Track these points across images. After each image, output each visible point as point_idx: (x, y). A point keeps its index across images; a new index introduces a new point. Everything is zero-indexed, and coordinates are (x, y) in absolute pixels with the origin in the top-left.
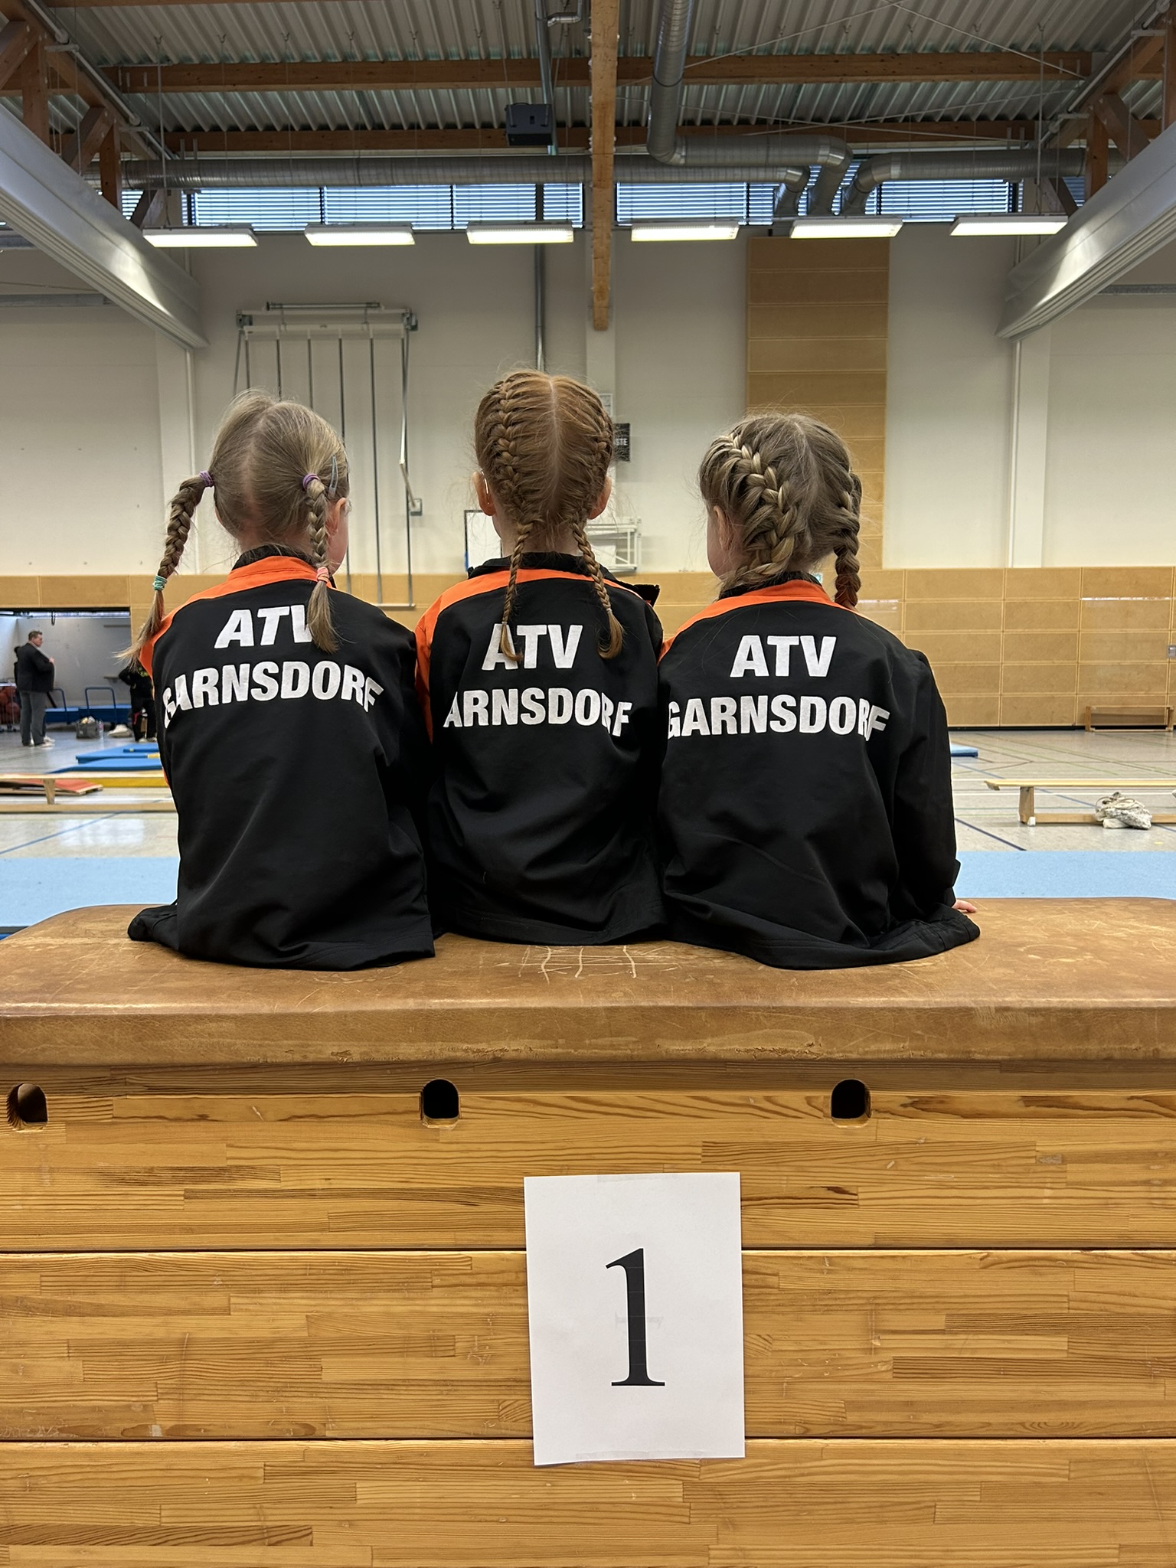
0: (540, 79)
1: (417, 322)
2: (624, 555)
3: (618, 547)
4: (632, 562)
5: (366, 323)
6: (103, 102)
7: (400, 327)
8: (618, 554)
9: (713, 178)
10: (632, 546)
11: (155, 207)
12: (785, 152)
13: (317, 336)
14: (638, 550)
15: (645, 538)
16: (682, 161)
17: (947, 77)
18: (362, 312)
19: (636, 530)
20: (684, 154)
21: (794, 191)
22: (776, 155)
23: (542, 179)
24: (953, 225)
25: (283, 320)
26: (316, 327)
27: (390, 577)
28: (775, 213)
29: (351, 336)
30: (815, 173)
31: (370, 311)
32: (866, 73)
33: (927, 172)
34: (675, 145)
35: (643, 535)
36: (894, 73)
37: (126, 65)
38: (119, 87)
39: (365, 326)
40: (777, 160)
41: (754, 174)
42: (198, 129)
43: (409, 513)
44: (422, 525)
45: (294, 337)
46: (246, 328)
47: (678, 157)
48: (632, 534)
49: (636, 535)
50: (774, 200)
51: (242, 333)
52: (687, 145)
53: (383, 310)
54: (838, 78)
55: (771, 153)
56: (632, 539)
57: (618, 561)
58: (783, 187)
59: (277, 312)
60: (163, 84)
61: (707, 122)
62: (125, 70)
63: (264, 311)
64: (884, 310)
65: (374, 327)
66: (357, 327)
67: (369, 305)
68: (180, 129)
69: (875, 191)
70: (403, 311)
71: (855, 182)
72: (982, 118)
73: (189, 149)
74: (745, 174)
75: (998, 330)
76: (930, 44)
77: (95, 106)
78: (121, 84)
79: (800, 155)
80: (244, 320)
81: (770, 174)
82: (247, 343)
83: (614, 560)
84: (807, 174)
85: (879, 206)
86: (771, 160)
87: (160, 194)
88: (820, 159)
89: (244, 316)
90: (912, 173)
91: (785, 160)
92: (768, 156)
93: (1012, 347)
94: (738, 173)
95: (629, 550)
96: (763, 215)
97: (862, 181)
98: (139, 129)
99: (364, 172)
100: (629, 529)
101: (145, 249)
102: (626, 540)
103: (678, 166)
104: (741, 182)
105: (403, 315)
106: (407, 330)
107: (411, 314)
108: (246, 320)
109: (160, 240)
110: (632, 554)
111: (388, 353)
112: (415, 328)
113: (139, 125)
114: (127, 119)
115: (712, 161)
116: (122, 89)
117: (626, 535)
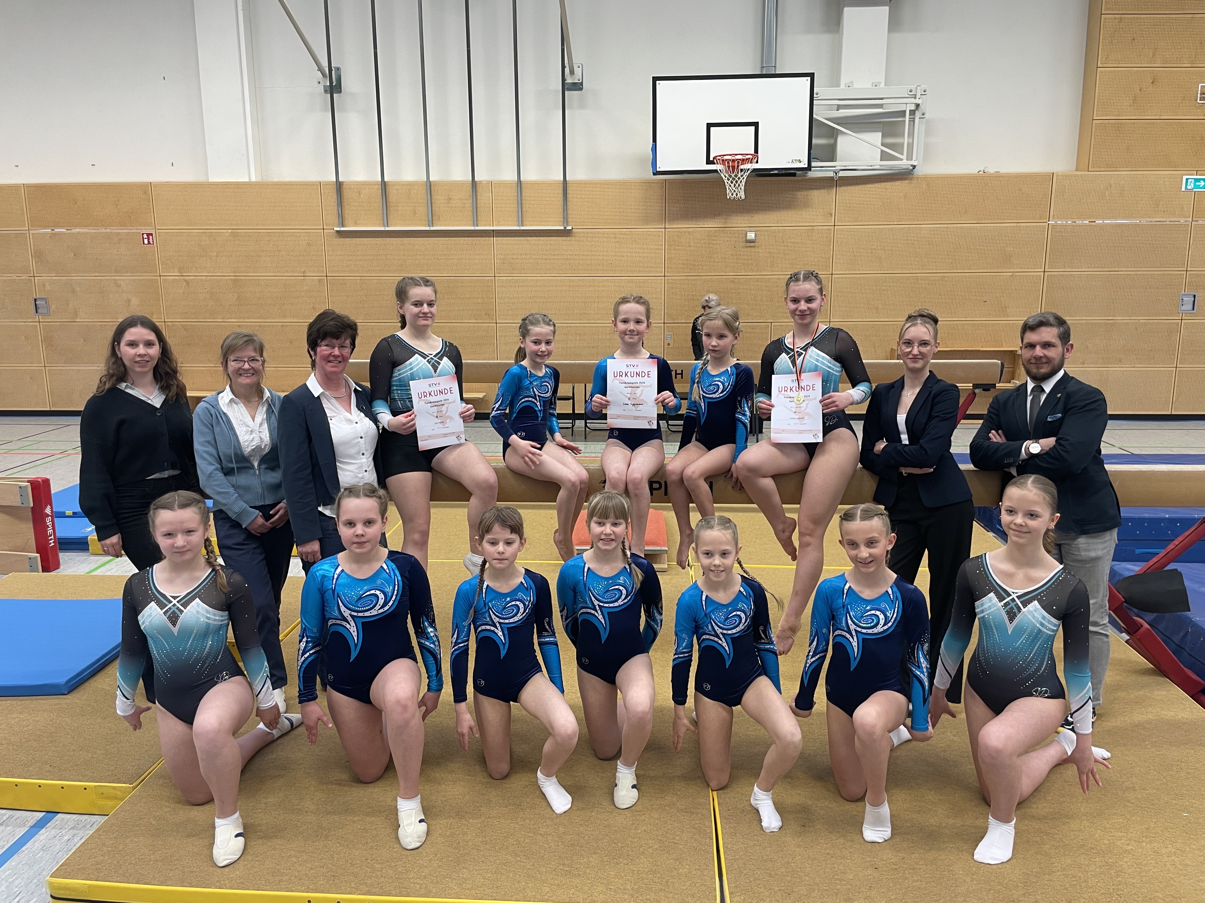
2: (896, 147)
3: (883, 136)
4: (910, 158)
8: (883, 145)
10: (911, 133)
14: (920, 138)
15: (930, 120)
19: (918, 104)
27: (536, 185)
35: (926, 116)
43: (565, 87)
44: (582, 105)
48: (912, 112)
49: (918, 114)
56: (912, 121)
57: (884, 156)
83: (878, 155)
95: (905, 139)
100: (908, 104)
102: (905, 121)
110: (911, 146)
117: (903, 113)
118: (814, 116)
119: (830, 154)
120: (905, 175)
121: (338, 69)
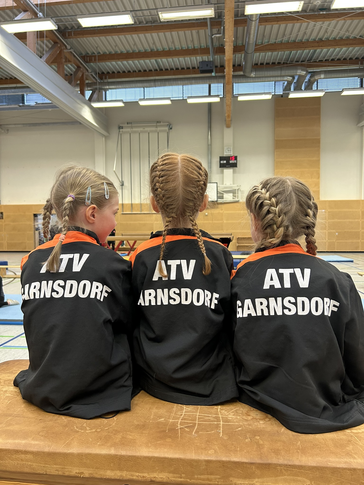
0: (210, 53)
1: (172, 127)
2: (235, 196)
3: (233, 194)
4: (238, 198)
5: (157, 128)
6: (81, 66)
7: (167, 128)
8: (233, 196)
9: (264, 80)
10: (238, 193)
11: (95, 96)
12: (287, 72)
13: (142, 132)
14: (240, 194)
15: (242, 191)
16: (254, 76)
17: (339, 47)
18: (155, 124)
19: (239, 189)
20: (254, 74)
21: (289, 83)
22: (283, 73)
23: (210, 83)
24: (342, 92)
25: (132, 127)
26: (141, 129)
28: (284, 90)
29: (152, 131)
30: (296, 78)
31: (158, 124)
32: (313, 47)
33: (333, 76)
34: (252, 71)
36: (322, 46)
37: (88, 55)
38: (85, 61)
39: (156, 128)
40: (284, 74)
41: (277, 79)
42: (108, 73)
45: (135, 132)
46: (121, 130)
47: (253, 75)
49: (239, 190)
50: (283, 86)
51: (120, 131)
52: (255, 71)
53: (162, 124)
54: (304, 49)
55: (282, 72)
56: (238, 192)
57: (233, 198)
58: (286, 83)
59: (130, 125)
60: (98, 60)
61: (262, 64)
62: (87, 57)
63: (126, 125)
64: (319, 119)
65: (159, 129)
66: (154, 129)
67: (158, 122)
68: (103, 73)
69: (316, 83)
70: (168, 124)
71: (309, 80)
72: (351, 59)
73: (106, 78)
74: (274, 79)
75: (357, 125)
76: (333, 37)
77: (79, 67)
78: (86, 60)
79: (291, 72)
80: (120, 128)
81: (282, 79)
82: (121, 134)
83: (232, 198)
84: (294, 78)
85: (317, 87)
86: (282, 74)
87: (97, 92)
88: (298, 73)
89: (120, 126)
90: (328, 76)
91: (287, 74)
92: (281, 73)
93: (362, 129)
94: (272, 79)
95: (237, 195)
96: (280, 92)
97: (312, 79)
98: (91, 73)
99: (157, 83)
100: (237, 188)
101: (92, 108)
102: (236, 192)
103: (253, 77)
104: (273, 81)
105: (168, 125)
106: (169, 129)
107: (170, 125)
108: (121, 127)
109: (96, 105)
110: (238, 196)
111: (163, 136)
112: (171, 129)
113: (91, 72)
114: (87, 70)
115: (263, 75)
116: (86, 62)
117: (236, 190)
118: (218, 190)
119: (222, 198)
120: (237, 202)
121: (123, 181)
